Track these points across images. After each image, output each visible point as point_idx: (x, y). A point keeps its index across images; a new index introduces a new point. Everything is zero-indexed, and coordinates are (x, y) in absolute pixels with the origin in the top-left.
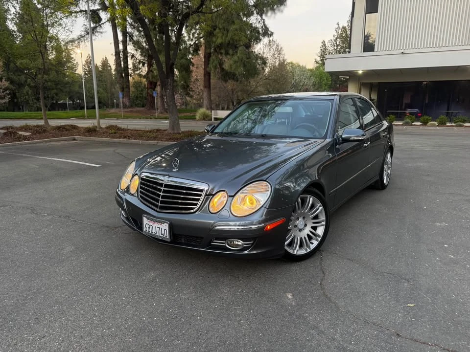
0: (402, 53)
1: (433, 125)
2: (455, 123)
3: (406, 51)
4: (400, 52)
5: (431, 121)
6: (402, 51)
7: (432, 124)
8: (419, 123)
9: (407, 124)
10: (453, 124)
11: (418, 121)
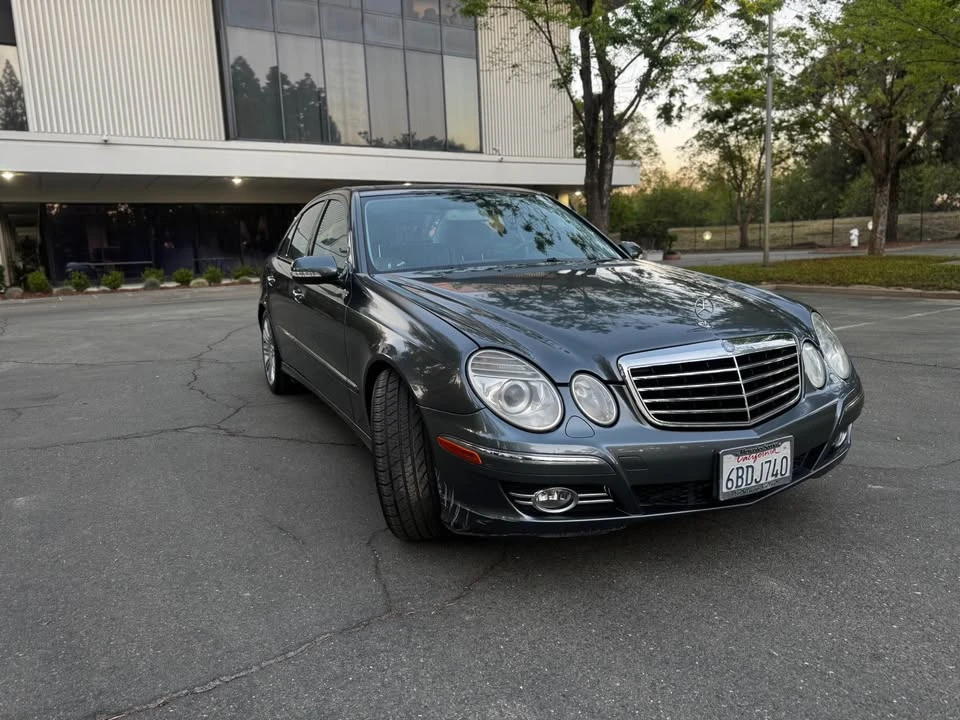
0: (106, 142)
1: (201, 285)
2: (236, 278)
3: (112, 139)
4: (98, 139)
5: (195, 277)
6: (105, 138)
7: (198, 283)
8: (173, 284)
9: (153, 286)
10: (233, 280)
11: (169, 280)
